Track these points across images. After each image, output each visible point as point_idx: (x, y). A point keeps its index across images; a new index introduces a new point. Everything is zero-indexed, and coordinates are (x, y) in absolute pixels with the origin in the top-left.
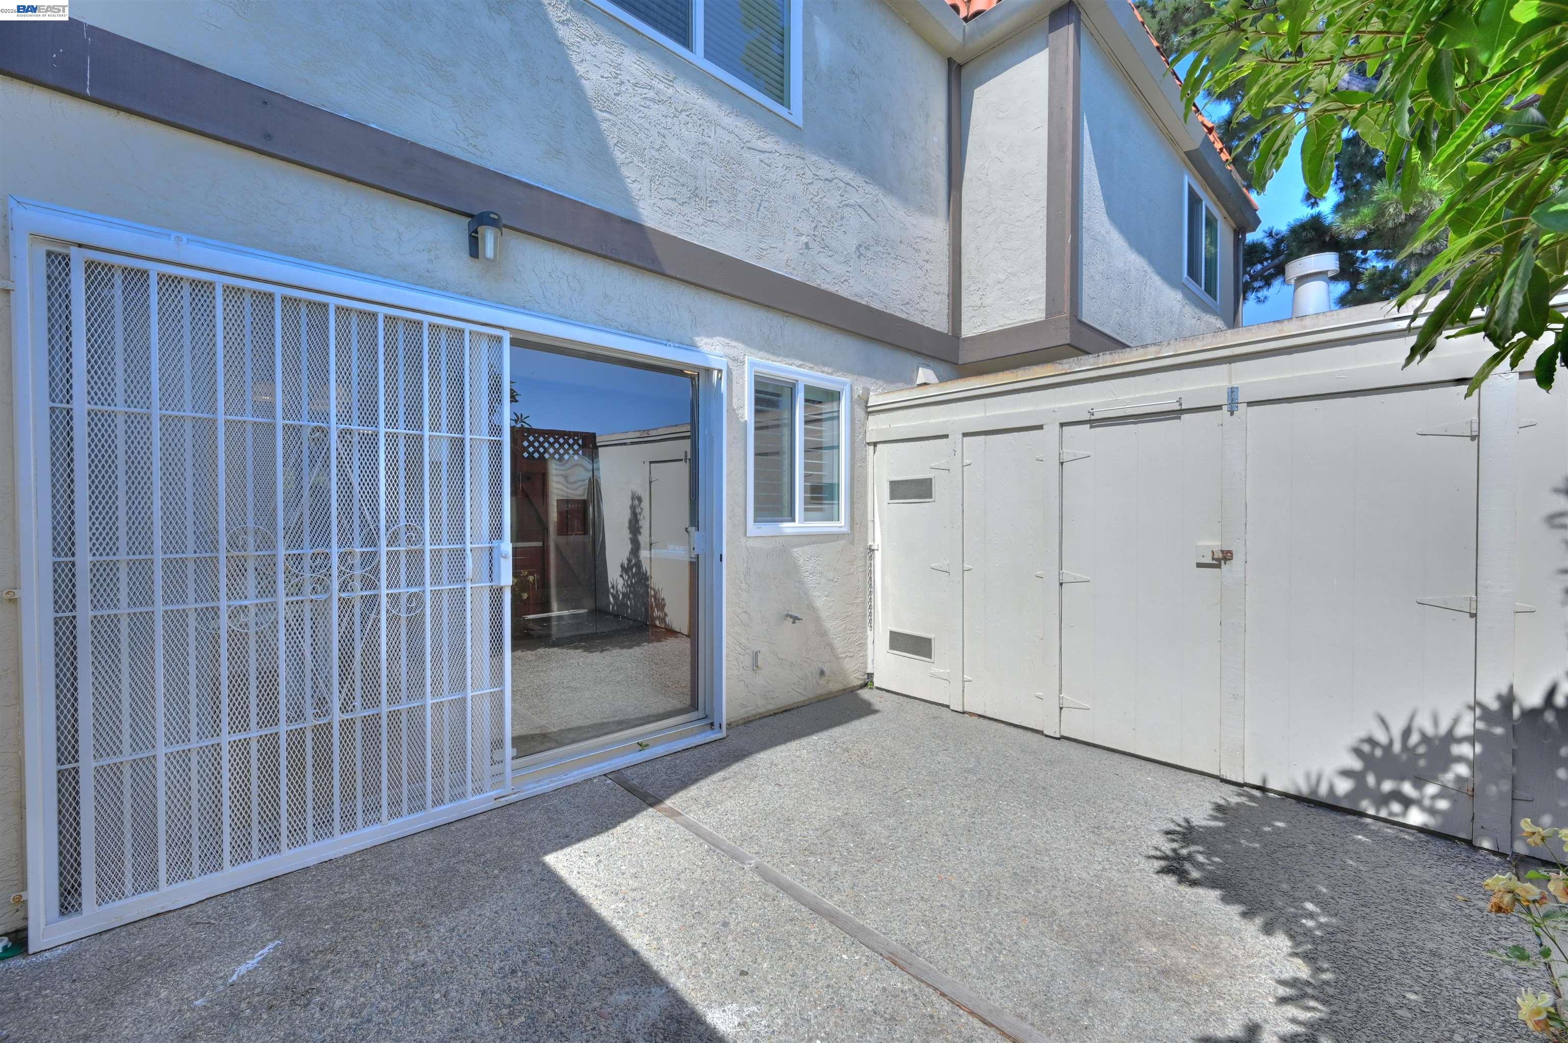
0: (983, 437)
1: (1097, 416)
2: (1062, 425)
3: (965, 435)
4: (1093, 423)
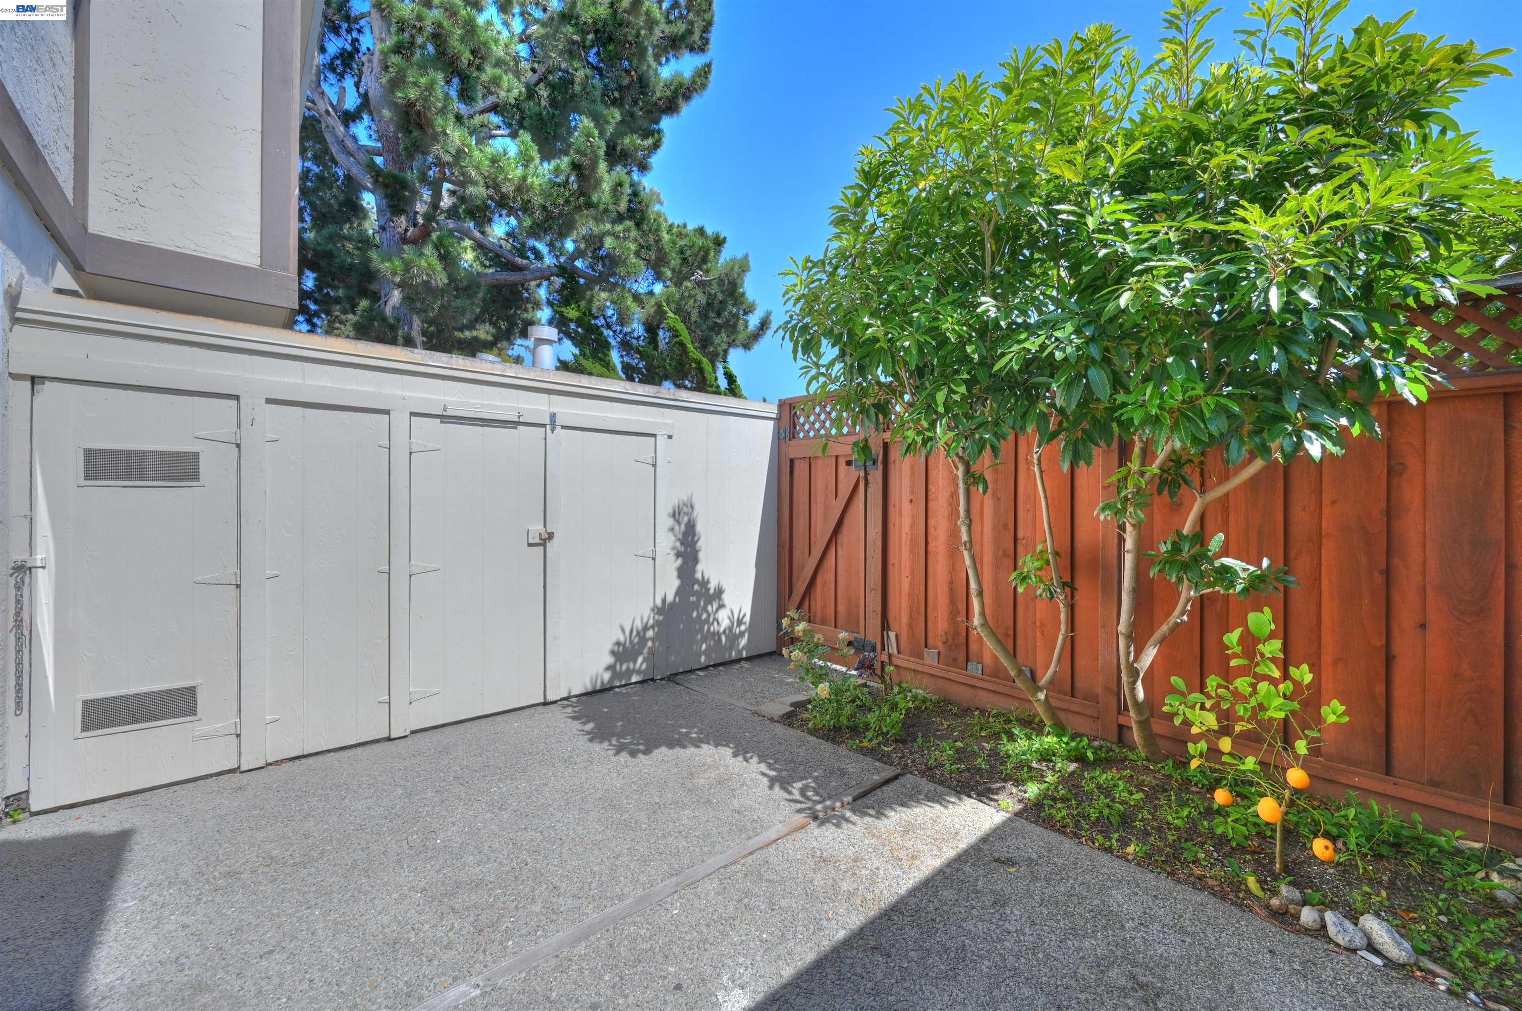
0: (301, 409)
1: (449, 413)
2: (412, 414)
3: (269, 401)
4: (444, 418)
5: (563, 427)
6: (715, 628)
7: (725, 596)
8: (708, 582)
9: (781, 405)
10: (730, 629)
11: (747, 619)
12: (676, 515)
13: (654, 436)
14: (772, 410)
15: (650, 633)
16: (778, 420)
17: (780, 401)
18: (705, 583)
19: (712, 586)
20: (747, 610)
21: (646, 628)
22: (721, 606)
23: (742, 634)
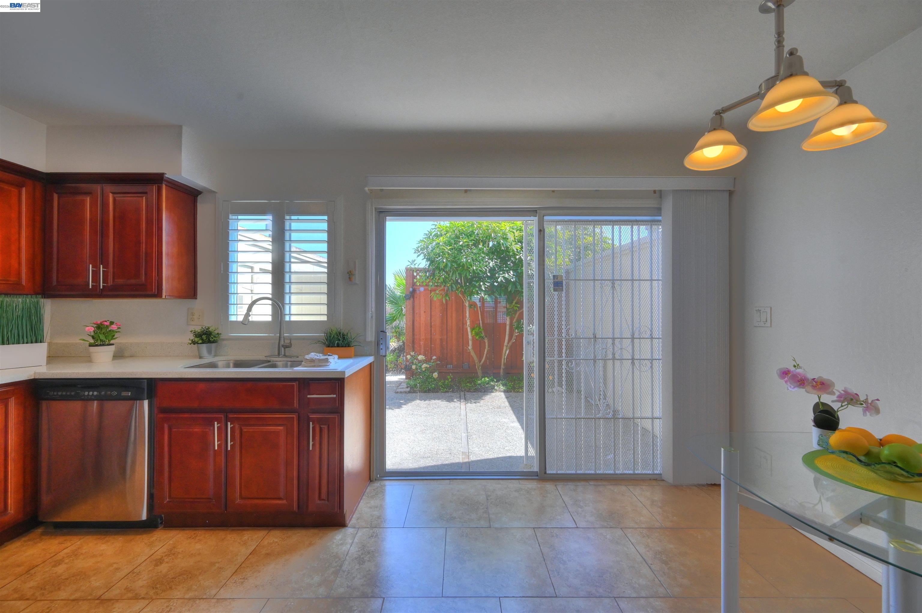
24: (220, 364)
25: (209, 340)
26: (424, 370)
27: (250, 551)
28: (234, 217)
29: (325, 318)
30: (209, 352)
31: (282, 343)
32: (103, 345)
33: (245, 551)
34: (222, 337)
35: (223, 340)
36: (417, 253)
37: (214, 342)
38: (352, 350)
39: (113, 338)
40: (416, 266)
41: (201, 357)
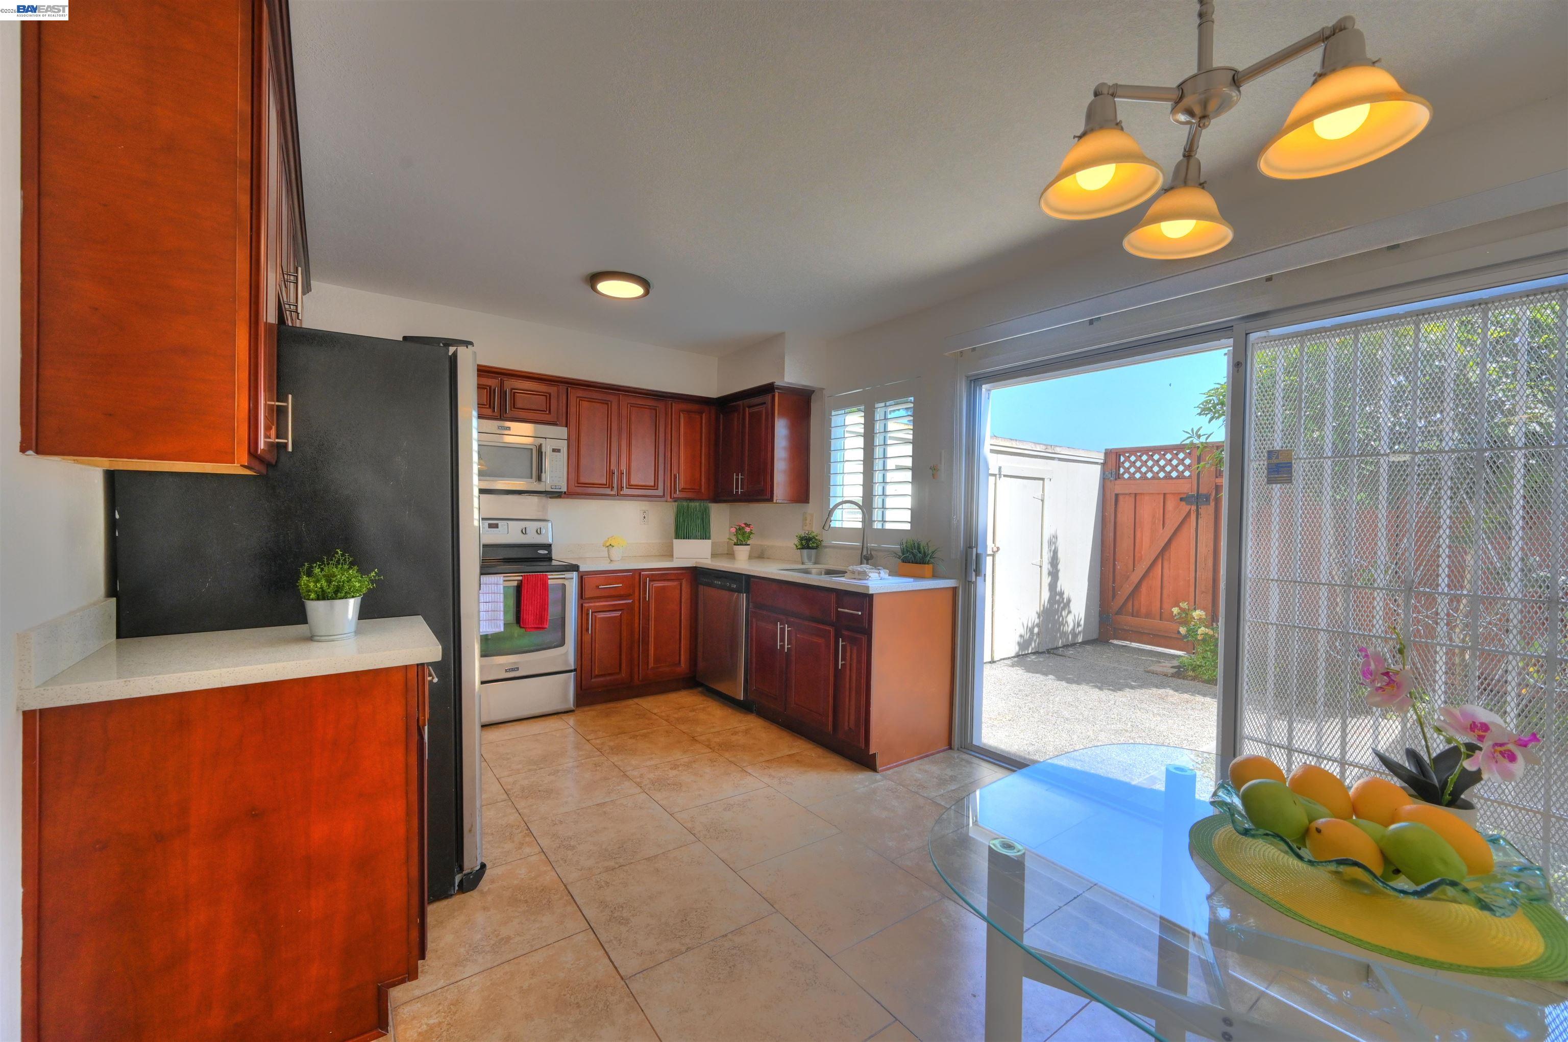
5: (1005, 476)
6: (1066, 628)
7: (1071, 604)
8: (1063, 593)
9: (1108, 453)
10: (1073, 629)
11: (1082, 622)
12: (1051, 543)
13: (1043, 479)
14: (1100, 457)
15: (1036, 630)
16: (1104, 465)
17: (1106, 450)
18: (1061, 594)
19: (1065, 596)
20: (1082, 616)
21: (1033, 628)
22: (1069, 612)
23: (1079, 632)
24: (814, 571)
25: (808, 545)
26: (1199, 638)
27: (790, 753)
28: (837, 413)
29: (907, 527)
30: (809, 558)
31: (865, 553)
32: (741, 545)
33: (787, 752)
34: (824, 544)
35: (826, 547)
36: (1207, 414)
37: (816, 548)
38: (928, 569)
39: (749, 538)
40: (1203, 439)
41: (803, 563)
